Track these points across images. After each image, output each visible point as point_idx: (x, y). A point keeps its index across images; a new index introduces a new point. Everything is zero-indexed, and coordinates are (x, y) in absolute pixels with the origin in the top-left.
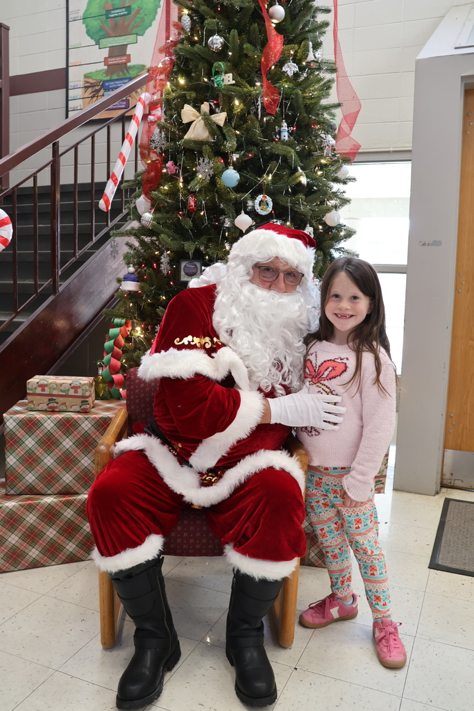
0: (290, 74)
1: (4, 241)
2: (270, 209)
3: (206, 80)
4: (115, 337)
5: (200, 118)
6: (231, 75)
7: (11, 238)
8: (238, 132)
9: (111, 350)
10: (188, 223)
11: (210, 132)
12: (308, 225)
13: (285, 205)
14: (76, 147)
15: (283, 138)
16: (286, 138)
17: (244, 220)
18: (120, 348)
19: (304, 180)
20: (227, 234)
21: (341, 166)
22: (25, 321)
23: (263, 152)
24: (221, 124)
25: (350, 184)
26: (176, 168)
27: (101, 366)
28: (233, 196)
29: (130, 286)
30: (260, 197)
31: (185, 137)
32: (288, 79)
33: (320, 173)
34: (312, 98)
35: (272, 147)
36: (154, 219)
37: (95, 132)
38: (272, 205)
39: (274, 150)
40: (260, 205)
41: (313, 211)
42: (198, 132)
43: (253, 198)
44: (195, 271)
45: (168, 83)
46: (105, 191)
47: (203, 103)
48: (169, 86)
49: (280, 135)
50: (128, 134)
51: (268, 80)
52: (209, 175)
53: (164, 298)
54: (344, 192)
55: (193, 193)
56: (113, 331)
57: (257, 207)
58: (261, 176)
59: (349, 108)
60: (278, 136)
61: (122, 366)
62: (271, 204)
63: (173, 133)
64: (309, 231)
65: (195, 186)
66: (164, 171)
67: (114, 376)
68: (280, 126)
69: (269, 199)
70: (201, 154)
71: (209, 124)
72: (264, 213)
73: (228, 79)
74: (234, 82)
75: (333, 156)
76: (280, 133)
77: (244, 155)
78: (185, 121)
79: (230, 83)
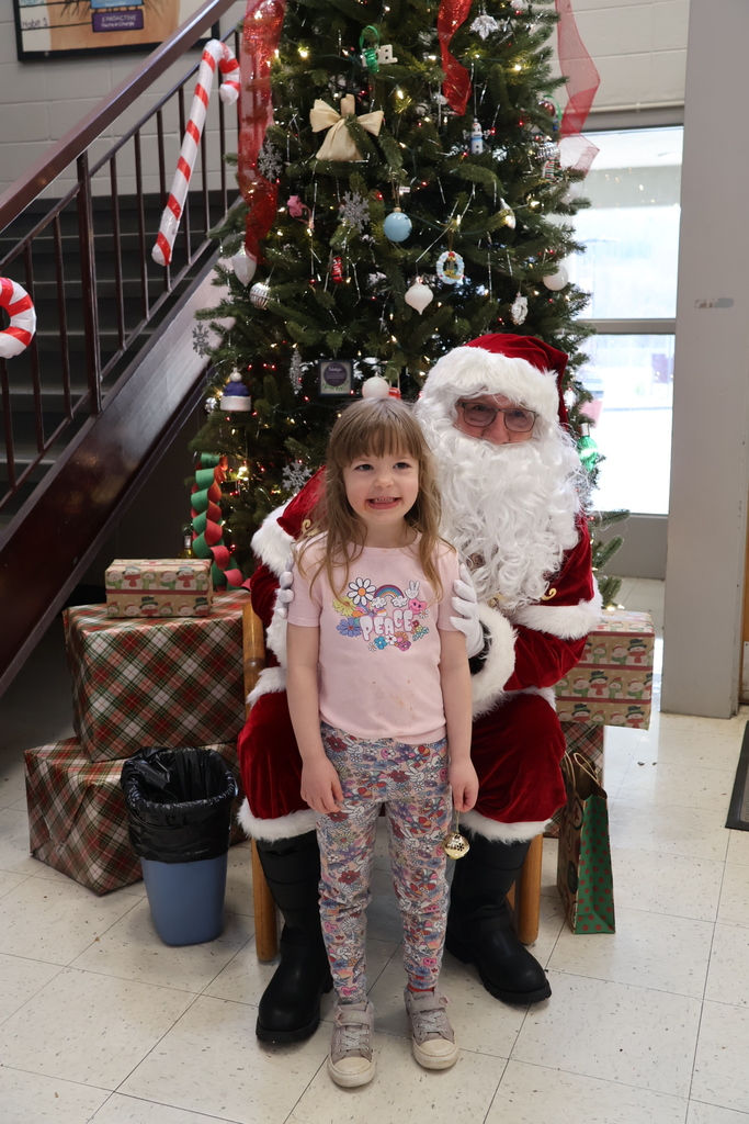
0: (483, 35)
1: (24, 337)
2: (460, 272)
3: (346, 53)
4: (207, 484)
5: (343, 121)
6: (390, 47)
7: (34, 330)
8: (403, 146)
9: (203, 507)
10: (327, 299)
11: (357, 147)
12: (519, 294)
13: (483, 264)
14: (112, 158)
15: (475, 150)
16: (481, 150)
17: (419, 295)
18: (216, 503)
19: (510, 221)
20: (391, 315)
21: (568, 187)
22: (54, 462)
23: (445, 177)
24: (376, 130)
25: (581, 213)
26: (304, 206)
27: (190, 533)
28: (400, 254)
29: (235, 403)
30: (445, 256)
31: (318, 156)
32: (482, 44)
33: (534, 204)
34: (520, 76)
35: (460, 170)
36: (272, 294)
37: (140, 126)
38: (463, 267)
39: (463, 175)
40: (445, 269)
41: (528, 271)
42: (337, 146)
43: (434, 257)
44: (342, 376)
45: (277, 52)
46: (161, 230)
47: (344, 96)
48: (277, 56)
49: (470, 146)
50: (191, 122)
51: (449, 48)
52: (363, 222)
53: (292, 421)
54: (572, 230)
55: (338, 253)
56: (203, 475)
57: (440, 271)
58: (443, 219)
59: (580, 84)
60: (466, 147)
61: (224, 531)
62: (461, 265)
63: (293, 143)
64: (521, 304)
65: (341, 241)
66: (282, 210)
67: (213, 549)
68: (471, 130)
69: (458, 258)
70: (345, 186)
71: (356, 132)
72: (449, 281)
73: (386, 54)
74: (396, 60)
75: (555, 175)
76: (469, 142)
77: (415, 184)
78: (317, 128)
79: (388, 61)
